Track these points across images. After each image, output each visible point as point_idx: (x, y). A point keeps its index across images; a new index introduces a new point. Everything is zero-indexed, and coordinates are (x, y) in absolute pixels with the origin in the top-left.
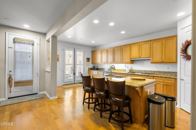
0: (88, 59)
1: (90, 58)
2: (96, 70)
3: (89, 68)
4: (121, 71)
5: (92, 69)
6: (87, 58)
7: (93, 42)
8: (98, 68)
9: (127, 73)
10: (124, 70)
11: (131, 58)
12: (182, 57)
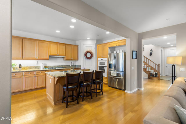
4: (31, 69)
10: (36, 67)
11: (49, 55)
12: (85, 58)
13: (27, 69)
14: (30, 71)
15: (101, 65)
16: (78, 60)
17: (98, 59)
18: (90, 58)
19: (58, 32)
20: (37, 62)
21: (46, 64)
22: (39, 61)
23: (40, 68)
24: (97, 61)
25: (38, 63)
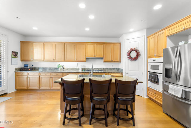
0: (15, 54)
1: (18, 53)
2: (30, 70)
3: (16, 69)
4: (73, 70)
5: (21, 69)
6: (13, 52)
7: (35, 28)
8: (33, 67)
9: (80, 71)
10: (76, 69)
11: (86, 57)
12: (128, 58)
13: (69, 70)
14: (67, 72)
15: (153, 71)
16: (120, 61)
17: (149, 59)
18: (136, 59)
19: (87, 29)
20: (77, 63)
21: (85, 66)
22: (79, 63)
23: (79, 70)
24: (147, 63)
25: (78, 65)
